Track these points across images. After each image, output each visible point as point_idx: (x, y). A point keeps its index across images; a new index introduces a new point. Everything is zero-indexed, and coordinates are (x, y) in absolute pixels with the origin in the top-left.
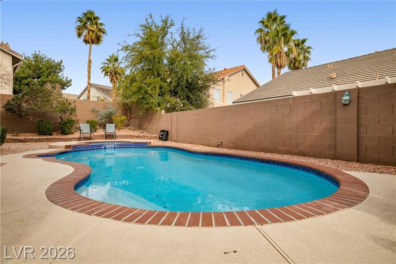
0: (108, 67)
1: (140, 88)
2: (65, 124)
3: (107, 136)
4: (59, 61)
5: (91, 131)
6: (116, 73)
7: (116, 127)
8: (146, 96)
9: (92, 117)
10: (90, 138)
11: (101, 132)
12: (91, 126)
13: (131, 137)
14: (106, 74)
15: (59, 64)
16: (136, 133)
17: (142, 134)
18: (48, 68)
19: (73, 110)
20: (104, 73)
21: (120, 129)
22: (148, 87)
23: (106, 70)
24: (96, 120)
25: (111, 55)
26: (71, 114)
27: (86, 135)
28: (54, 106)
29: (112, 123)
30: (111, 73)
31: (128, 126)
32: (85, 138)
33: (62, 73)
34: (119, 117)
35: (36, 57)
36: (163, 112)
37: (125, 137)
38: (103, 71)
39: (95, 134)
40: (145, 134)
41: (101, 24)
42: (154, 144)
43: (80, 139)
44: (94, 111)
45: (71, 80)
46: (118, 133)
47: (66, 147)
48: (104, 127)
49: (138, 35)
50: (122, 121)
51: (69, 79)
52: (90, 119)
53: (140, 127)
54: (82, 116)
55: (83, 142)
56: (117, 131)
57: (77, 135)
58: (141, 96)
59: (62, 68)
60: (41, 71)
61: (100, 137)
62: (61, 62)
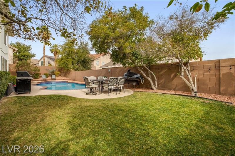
0: (53, 49)
1: (65, 62)
2: (36, 75)
3: (52, 79)
4: (29, 45)
5: (46, 77)
6: (56, 52)
7: (56, 76)
8: (67, 65)
9: (46, 72)
10: (46, 80)
11: (50, 78)
12: (46, 75)
13: (61, 79)
14: (52, 52)
15: (29, 47)
16: (64, 78)
17: (66, 79)
18: (24, 49)
19: (39, 70)
20: (51, 52)
21: (57, 76)
22: (68, 62)
23: (52, 51)
24: (48, 73)
25: (54, 44)
26: (38, 71)
27: (44, 79)
28: (32, 69)
29: (54, 74)
30: (54, 52)
31: (61, 75)
32: (44, 80)
33: (30, 51)
34: (57, 72)
35: (18, 43)
36: (73, 71)
37: (59, 79)
38: (50, 51)
39: (48, 78)
40: (67, 78)
41: (49, 31)
42: (69, 82)
43: (42, 80)
44: (47, 70)
45: (35, 54)
46: (57, 78)
47: (38, 83)
48: (51, 76)
49: (64, 42)
50: (58, 74)
51: (34, 54)
52: (45, 73)
53: (65, 76)
54: (42, 72)
55: (43, 81)
56: (56, 77)
57: (41, 79)
58: (65, 65)
59: (31, 49)
60: (20, 50)
61: (49, 79)
62: (30, 46)
